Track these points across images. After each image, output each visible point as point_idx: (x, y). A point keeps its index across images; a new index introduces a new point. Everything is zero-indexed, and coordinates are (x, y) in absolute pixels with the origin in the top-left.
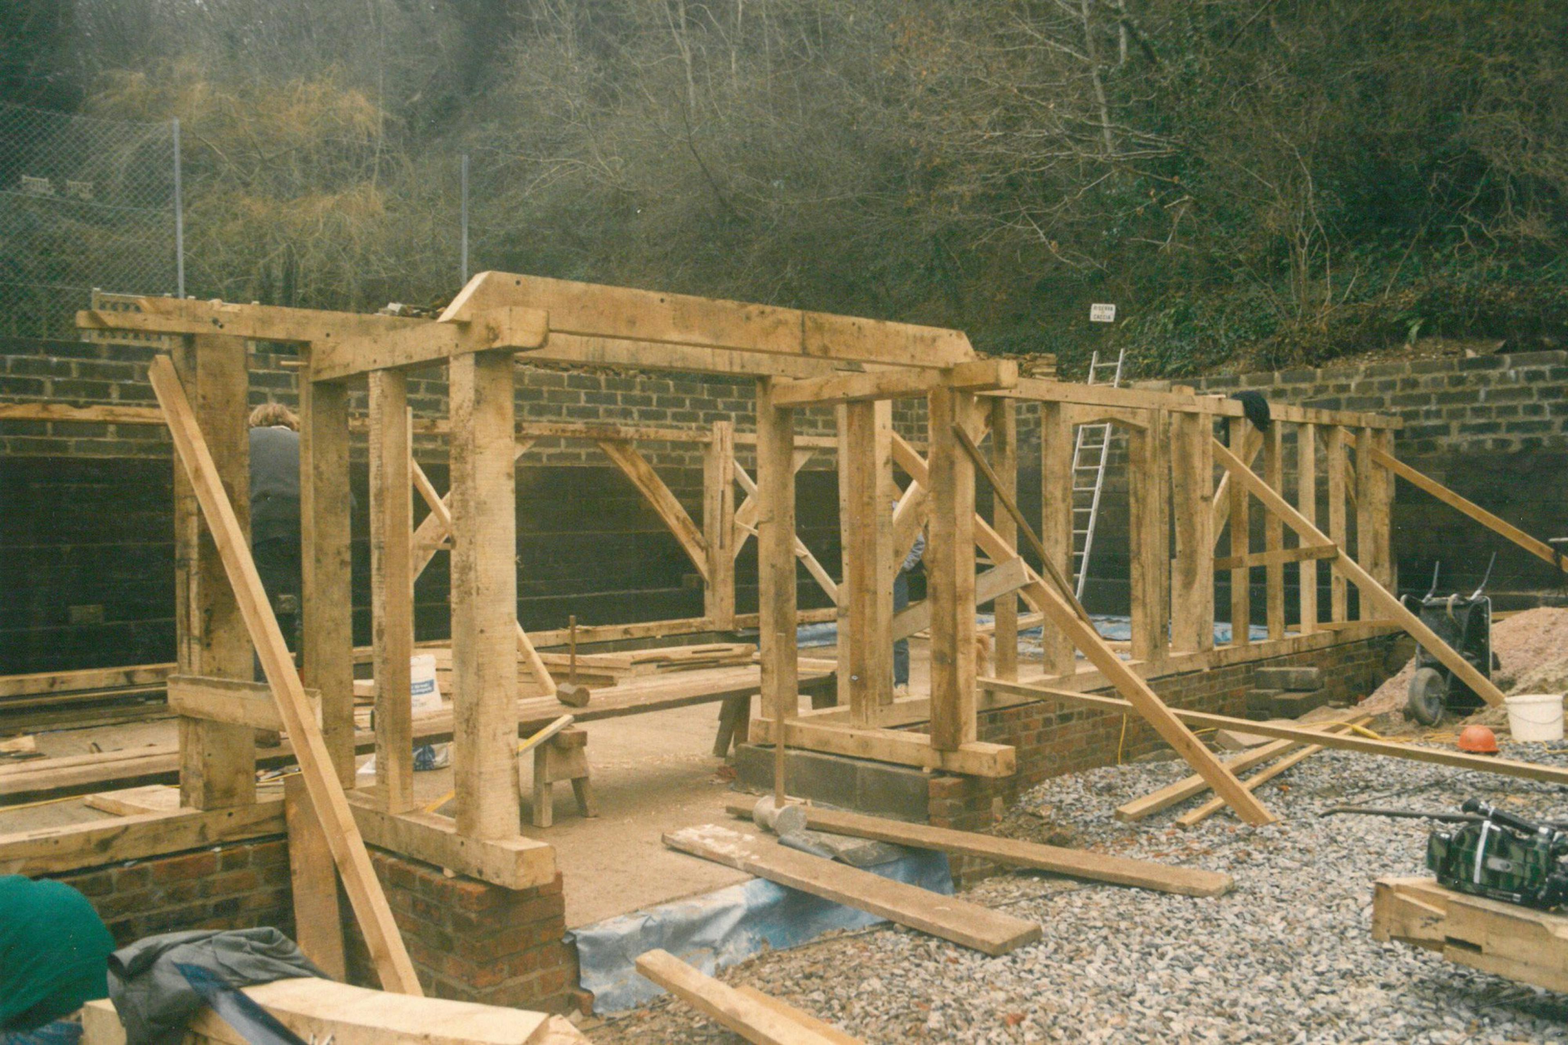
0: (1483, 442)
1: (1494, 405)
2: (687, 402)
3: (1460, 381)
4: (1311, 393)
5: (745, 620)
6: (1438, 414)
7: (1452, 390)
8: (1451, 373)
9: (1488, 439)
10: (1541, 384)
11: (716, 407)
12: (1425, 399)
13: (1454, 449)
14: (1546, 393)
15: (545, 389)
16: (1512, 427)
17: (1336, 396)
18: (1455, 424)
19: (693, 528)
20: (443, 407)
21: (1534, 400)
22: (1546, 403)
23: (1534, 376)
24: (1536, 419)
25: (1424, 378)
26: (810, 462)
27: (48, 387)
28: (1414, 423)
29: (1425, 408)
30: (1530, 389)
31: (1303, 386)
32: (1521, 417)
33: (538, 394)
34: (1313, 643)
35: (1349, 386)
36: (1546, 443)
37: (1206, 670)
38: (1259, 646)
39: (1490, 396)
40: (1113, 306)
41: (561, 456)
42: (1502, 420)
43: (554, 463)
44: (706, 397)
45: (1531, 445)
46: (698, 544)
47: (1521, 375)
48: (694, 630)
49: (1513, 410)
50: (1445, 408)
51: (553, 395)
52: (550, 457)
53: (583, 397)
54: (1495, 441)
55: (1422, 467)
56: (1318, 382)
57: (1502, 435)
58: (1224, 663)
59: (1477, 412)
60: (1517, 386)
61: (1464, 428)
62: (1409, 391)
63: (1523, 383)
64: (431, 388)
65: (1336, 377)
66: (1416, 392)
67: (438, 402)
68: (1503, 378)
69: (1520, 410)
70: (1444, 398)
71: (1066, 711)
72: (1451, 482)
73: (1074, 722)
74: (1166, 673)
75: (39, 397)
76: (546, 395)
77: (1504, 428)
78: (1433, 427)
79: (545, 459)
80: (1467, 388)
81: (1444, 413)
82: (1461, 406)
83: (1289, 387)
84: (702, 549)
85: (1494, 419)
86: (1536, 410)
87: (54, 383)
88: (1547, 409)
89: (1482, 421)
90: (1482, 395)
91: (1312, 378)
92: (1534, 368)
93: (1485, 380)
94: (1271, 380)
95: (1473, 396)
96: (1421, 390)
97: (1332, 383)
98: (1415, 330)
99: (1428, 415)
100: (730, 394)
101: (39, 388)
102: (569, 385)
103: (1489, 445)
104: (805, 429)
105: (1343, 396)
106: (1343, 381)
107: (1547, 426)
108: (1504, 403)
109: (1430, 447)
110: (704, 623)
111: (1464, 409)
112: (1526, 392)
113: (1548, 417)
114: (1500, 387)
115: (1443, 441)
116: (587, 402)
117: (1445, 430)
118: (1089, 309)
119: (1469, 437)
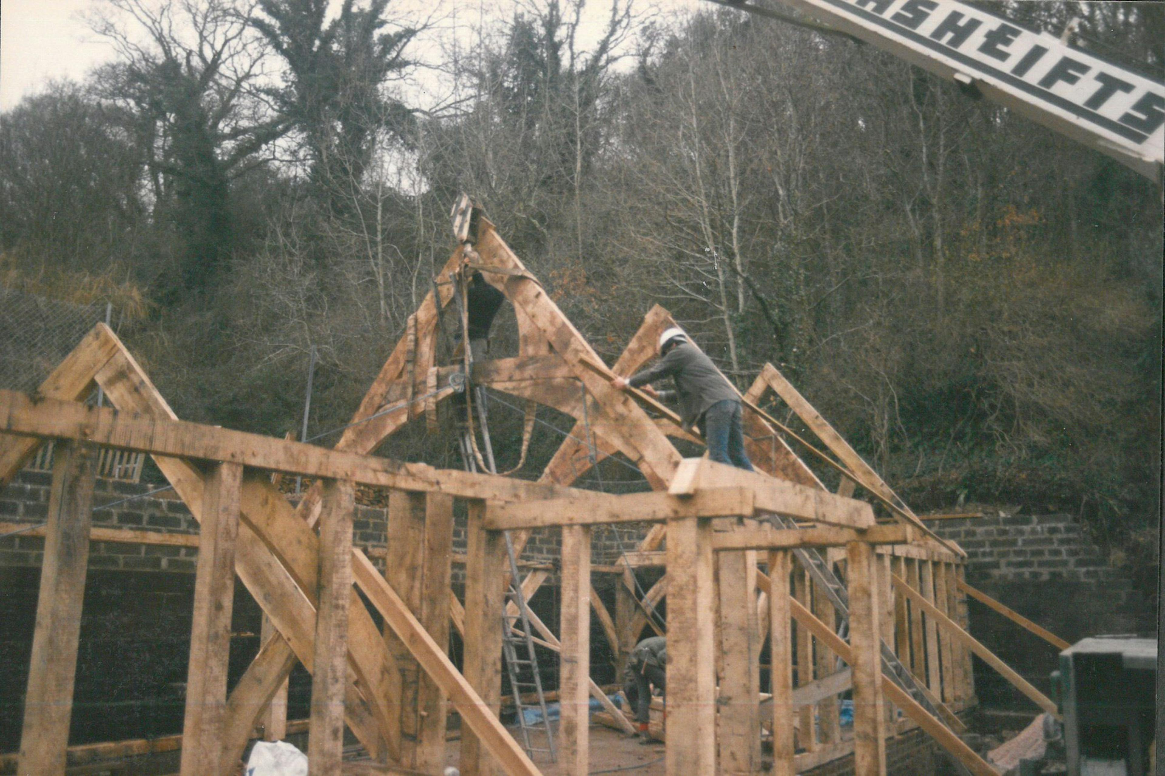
0: (1023, 573)
1: (1028, 549)
3: (1005, 532)
6: (991, 554)
7: (1001, 539)
8: (998, 527)
9: (1026, 572)
10: (1059, 536)
12: (981, 544)
13: (1003, 577)
14: (1062, 542)
16: (1041, 564)
18: (1003, 561)
21: (1055, 546)
22: (1063, 549)
23: (1053, 530)
24: (1057, 558)
25: (980, 530)
27: (21, 509)
28: (975, 560)
29: (982, 550)
30: (1051, 539)
32: (1047, 557)
36: (1065, 575)
39: (1025, 542)
42: (1035, 559)
45: (1055, 575)
47: (1045, 530)
49: (1040, 553)
50: (996, 550)
54: (1031, 573)
55: (984, 589)
57: (1035, 569)
59: (1018, 553)
60: (1043, 537)
61: (1009, 564)
62: (970, 539)
63: (1047, 535)
66: (974, 539)
68: (1033, 532)
69: (1046, 553)
70: (994, 544)
72: (1003, 600)
75: (13, 517)
77: (1036, 565)
78: (989, 563)
80: (1010, 537)
81: (995, 553)
82: (1006, 549)
85: (1029, 558)
86: (1057, 553)
87: (26, 506)
88: (1064, 552)
89: (1021, 559)
90: (1020, 543)
92: (1053, 525)
93: (1021, 533)
95: (1014, 543)
96: (979, 538)
98: (962, 498)
99: (984, 554)
101: (14, 510)
103: (1027, 576)
107: (1065, 563)
108: (1034, 548)
109: (987, 576)
111: (1009, 552)
112: (1050, 541)
113: (1064, 557)
114: (1031, 537)
115: (995, 572)
117: (996, 565)
119: (1013, 570)
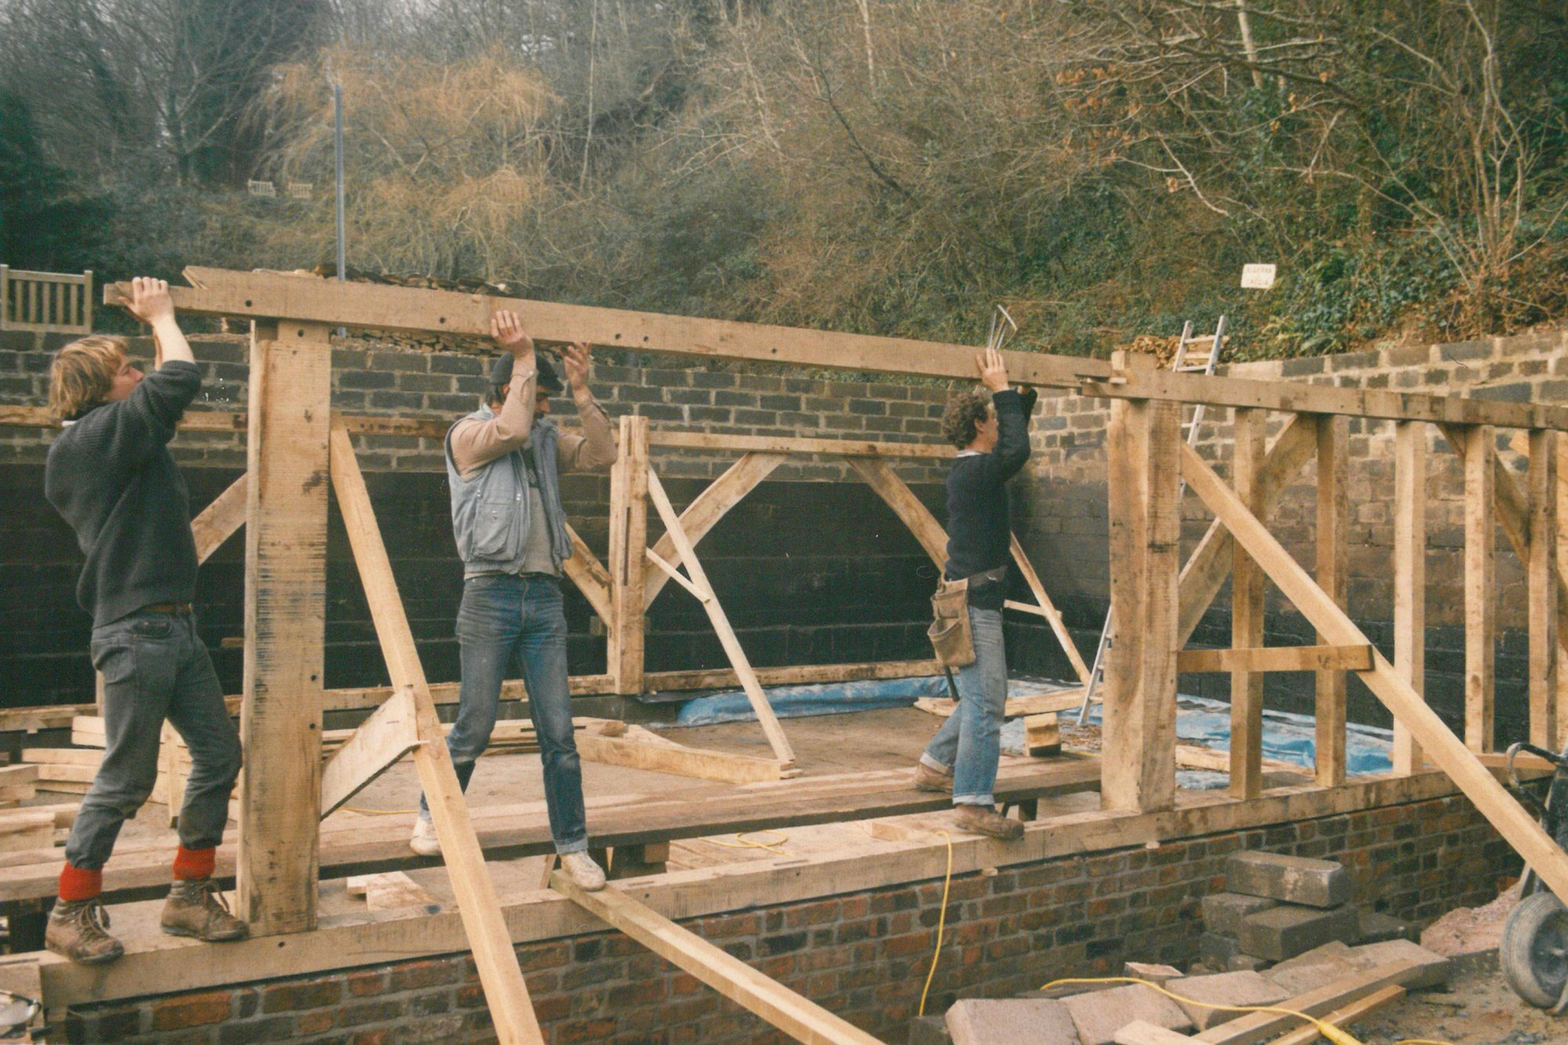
2: (616, 391)
4: (1484, 376)
5: (663, 680)
11: (660, 398)
15: (397, 373)
17: (1522, 379)
19: (589, 557)
20: (240, 396)
26: (780, 469)
31: (1473, 364)
33: (388, 380)
34: (1414, 790)
35: (1545, 363)
37: (1152, 845)
38: (1285, 799)
40: (1272, 268)
41: (418, 460)
43: (408, 469)
44: (644, 385)
46: (597, 578)
48: (582, 691)
51: (408, 381)
52: (401, 461)
53: (455, 385)
56: (1497, 358)
58: (1198, 830)
64: (222, 372)
65: (1526, 349)
67: (237, 389)
71: (785, 931)
73: (807, 950)
74: (1050, 854)
76: (398, 381)
79: (394, 464)
83: (1451, 366)
84: (603, 584)
91: (1487, 352)
94: (1425, 358)
97: (1517, 359)
100: (682, 380)
102: (434, 368)
104: (798, 427)
105: (1536, 380)
106: (1535, 356)
110: (598, 683)
116: (461, 389)
118: (1240, 273)
